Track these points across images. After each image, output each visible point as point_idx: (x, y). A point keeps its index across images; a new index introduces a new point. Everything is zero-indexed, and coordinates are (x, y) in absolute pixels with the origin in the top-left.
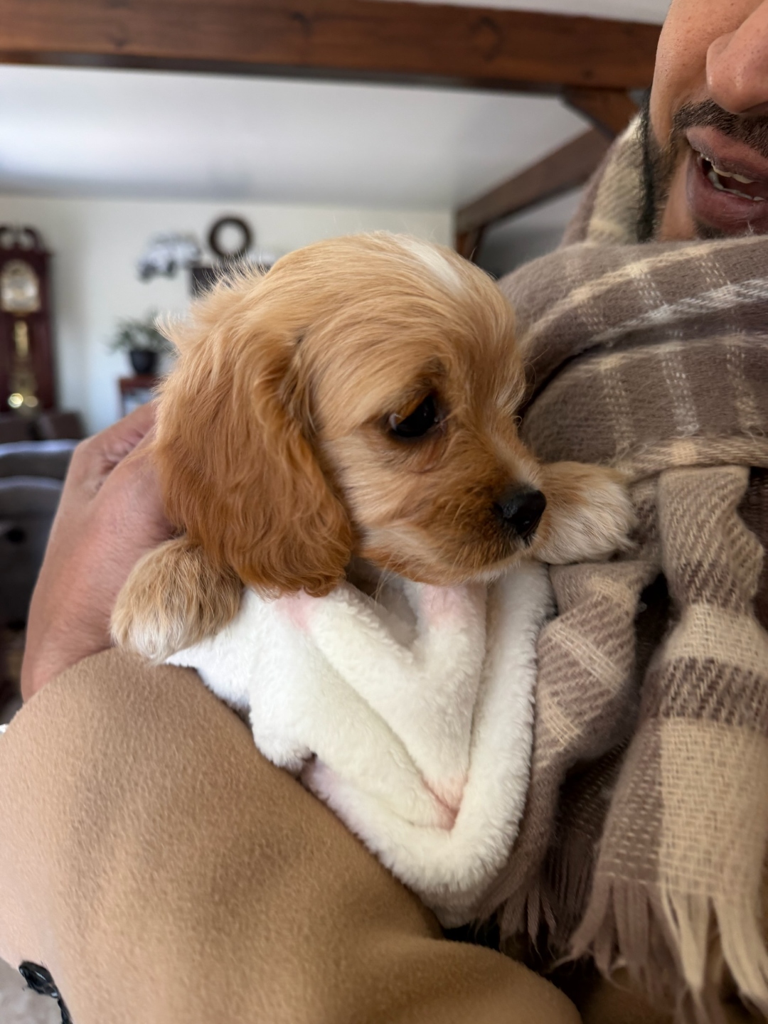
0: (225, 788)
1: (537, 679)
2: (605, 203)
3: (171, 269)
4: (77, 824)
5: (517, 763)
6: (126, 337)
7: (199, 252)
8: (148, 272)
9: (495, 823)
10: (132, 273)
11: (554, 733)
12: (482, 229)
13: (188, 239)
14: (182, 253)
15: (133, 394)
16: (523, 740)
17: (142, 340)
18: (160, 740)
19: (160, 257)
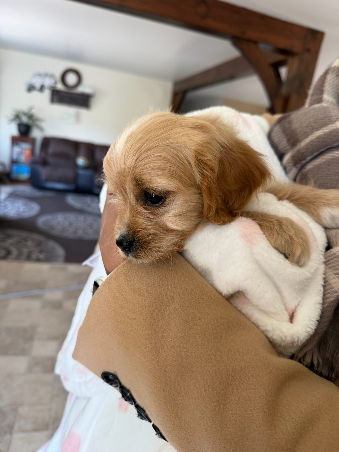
0: (207, 300)
1: (326, 269)
2: (328, 89)
3: (42, 88)
4: (152, 312)
5: (319, 299)
6: (17, 117)
7: (56, 83)
8: (31, 88)
9: (313, 319)
10: (24, 87)
11: (336, 288)
12: (185, 92)
13: (52, 76)
14: (48, 82)
15: (17, 144)
16: (321, 291)
17: (25, 119)
18: (180, 281)
19: (38, 83)
